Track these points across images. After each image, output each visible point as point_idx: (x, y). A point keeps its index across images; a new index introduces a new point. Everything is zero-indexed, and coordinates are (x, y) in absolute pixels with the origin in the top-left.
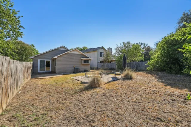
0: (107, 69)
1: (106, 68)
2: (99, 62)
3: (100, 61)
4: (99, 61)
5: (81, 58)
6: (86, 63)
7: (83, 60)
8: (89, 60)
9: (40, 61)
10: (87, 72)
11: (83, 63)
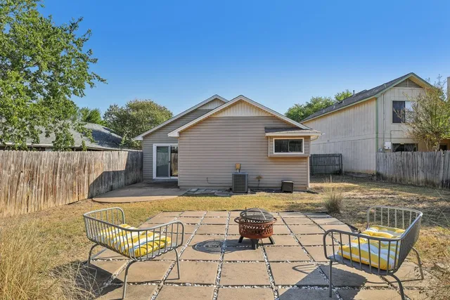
0: (429, 185)
1: (421, 177)
2: (384, 150)
3: (394, 145)
4: (388, 145)
6: (287, 152)
7: (274, 139)
8: (303, 138)
9: (158, 148)
10: (291, 192)
11: (275, 153)
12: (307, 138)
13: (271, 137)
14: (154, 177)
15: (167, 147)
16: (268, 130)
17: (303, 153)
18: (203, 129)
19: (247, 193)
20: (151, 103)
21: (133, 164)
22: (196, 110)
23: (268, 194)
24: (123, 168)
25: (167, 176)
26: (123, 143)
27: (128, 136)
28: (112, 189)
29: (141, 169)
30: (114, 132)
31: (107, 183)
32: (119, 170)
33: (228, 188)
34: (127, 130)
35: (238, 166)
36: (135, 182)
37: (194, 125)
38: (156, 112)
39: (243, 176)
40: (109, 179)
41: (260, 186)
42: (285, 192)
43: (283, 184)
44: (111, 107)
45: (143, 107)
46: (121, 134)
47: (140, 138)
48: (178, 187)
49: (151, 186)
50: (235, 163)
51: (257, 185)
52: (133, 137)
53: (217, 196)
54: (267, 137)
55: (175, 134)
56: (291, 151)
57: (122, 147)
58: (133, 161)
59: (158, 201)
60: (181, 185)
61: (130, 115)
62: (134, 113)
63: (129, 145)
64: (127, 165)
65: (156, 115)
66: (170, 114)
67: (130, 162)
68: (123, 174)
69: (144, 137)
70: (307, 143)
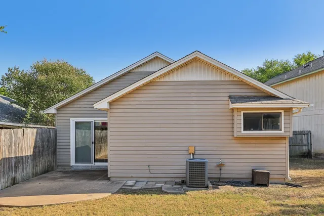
6: (261, 130)
7: (242, 112)
8: (282, 112)
9: (77, 123)
10: (266, 185)
11: (243, 132)
12: (288, 110)
13: (239, 110)
14: (73, 163)
15: (90, 123)
16: (234, 99)
17: (283, 131)
18: (142, 97)
19: (207, 187)
20: (64, 64)
21: (43, 147)
22: (129, 72)
23: (236, 188)
24: (30, 152)
25: (90, 162)
26: (28, 116)
27: (34, 107)
28: (14, 182)
29: (55, 153)
30: (15, 103)
31: (8, 174)
32: (24, 155)
33: (179, 180)
34: (34, 100)
35: (192, 150)
36: (46, 171)
37: (130, 93)
38: (71, 77)
39: (203, 165)
40: (10, 168)
41: (222, 176)
42: (258, 185)
43: (254, 173)
44: (10, 70)
45: (54, 70)
46: (26, 105)
47: (52, 110)
48: (109, 179)
49: (70, 177)
50: (187, 145)
51: (218, 176)
52: (43, 109)
53: (167, 193)
54: (233, 110)
55: (103, 105)
56: (266, 128)
57: (27, 122)
58: (43, 142)
59: (85, 203)
60: (112, 175)
61: (36, 80)
62: (42, 78)
63: (36, 119)
64: (35, 147)
65: (71, 80)
66: (89, 80)
67: (39, 144)
68: (29, 160)
69: (58, 109)
70: (287, 117)
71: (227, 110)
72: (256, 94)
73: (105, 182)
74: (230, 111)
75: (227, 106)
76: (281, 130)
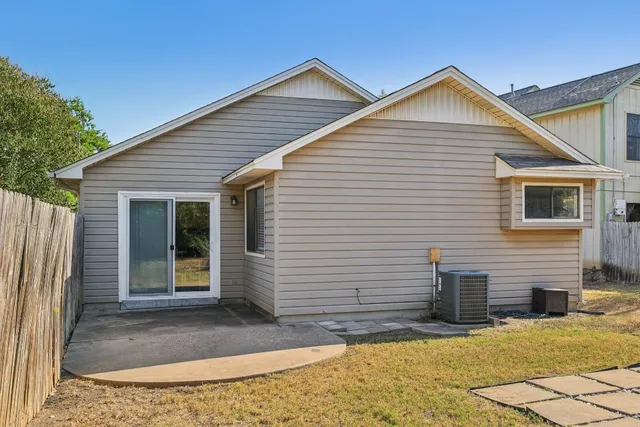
3: (629, 205)
5: (503, 170)
6: (550, 217)
7: (524, 185)
8: (581, 185)
10: (562, 314)
11: (525, 220)
12: (590, 183)
13: (518, 180)
14: (123, 295)
15: (164, 203)
17: (581, 219)
25: (167, 292)
35: (435, 255)
42: (552, 314)
43: (545, 294)
48: (276, 321)
50: (428, 245)
54: (506, 180)
60: (283, 312)
70: (588, 195)
71: (492, 180)
72: (535, 153)
73: (271, 328)
74: (496, 182)
75: (491, 173)
76: (578, 217)
